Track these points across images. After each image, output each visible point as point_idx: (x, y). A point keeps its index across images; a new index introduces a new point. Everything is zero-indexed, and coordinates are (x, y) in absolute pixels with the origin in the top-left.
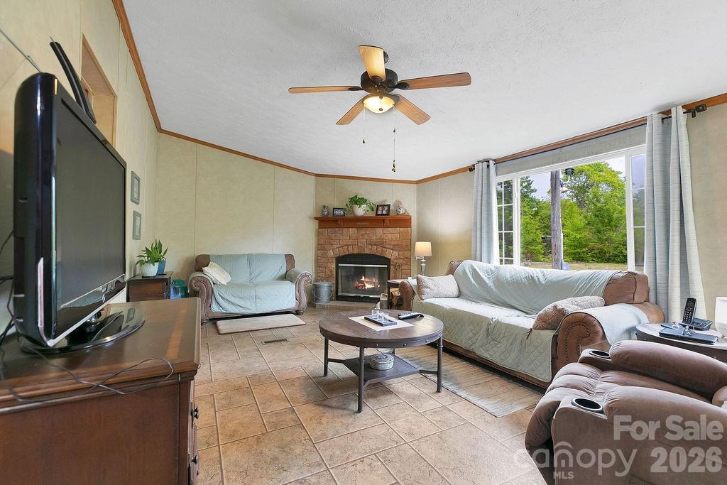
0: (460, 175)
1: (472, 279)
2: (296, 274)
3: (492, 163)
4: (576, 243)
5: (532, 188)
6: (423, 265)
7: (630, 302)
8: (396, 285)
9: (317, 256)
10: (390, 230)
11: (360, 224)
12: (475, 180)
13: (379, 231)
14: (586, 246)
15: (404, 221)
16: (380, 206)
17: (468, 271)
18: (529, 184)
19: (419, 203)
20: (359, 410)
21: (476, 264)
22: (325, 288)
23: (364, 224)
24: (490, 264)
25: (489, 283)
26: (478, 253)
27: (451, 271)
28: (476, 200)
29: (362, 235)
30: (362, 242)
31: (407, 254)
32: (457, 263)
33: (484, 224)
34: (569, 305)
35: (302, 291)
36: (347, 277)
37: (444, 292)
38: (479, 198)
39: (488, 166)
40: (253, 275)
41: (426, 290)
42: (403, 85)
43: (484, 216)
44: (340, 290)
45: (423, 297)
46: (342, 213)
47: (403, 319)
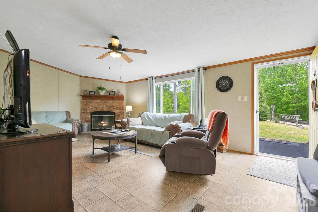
0: (142, 81)
1: (147, 118)
2: (72, 120)
3: (154, 78)
4: (183, 108)
5: (170, 87)
6: (129, 114)
7: (189, 122)
8: (118, 122)
9: (81, 112)
10: (116, 101)
11: (102, 98)
12: (148, 84)
13: (111, 102)
14: (187, 109)
15: (121, 98)
16: (112, 91)
17: (145, 116)
18: (169, 85)
19: (127, 90)
20: (109, 162)
21: (148, 113)
22: (86, 126)
23: (104, 98)
24: (153, 114)
25: (152, 119)
26: (149, 109)
27: (140, 116)
28: (149, 91)
29: (103, 103)
30: (103, 106)
31: (122, 111)
32: (141, 113)
33: (151, 100)
34: (174, 123)
35: (76, 127)
36: (96, 121)
37: (137, 123)
38: (150, 90)
39: (153, 79)
40: (49, 121)
41: (130, 123)
42: (124, 50)
43: (151, 97)
44: (93, 126)
45: (130, 125)
46: (94, 93)
47: (123, 131)
